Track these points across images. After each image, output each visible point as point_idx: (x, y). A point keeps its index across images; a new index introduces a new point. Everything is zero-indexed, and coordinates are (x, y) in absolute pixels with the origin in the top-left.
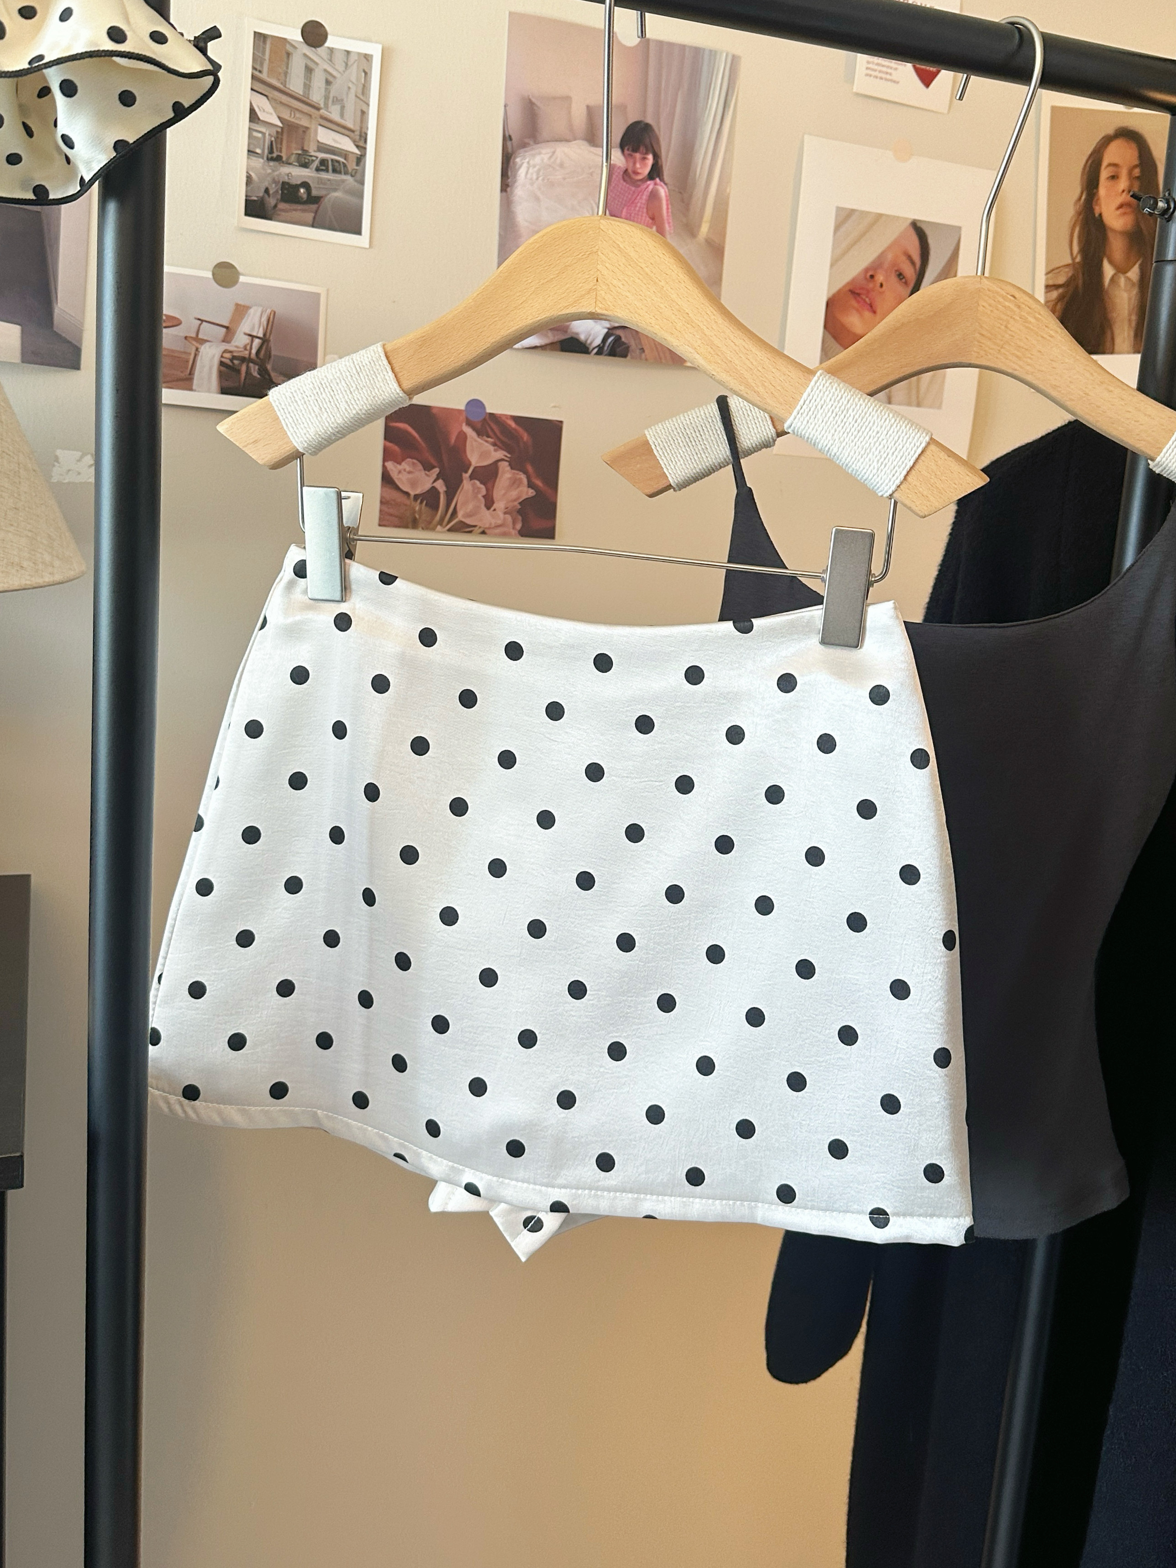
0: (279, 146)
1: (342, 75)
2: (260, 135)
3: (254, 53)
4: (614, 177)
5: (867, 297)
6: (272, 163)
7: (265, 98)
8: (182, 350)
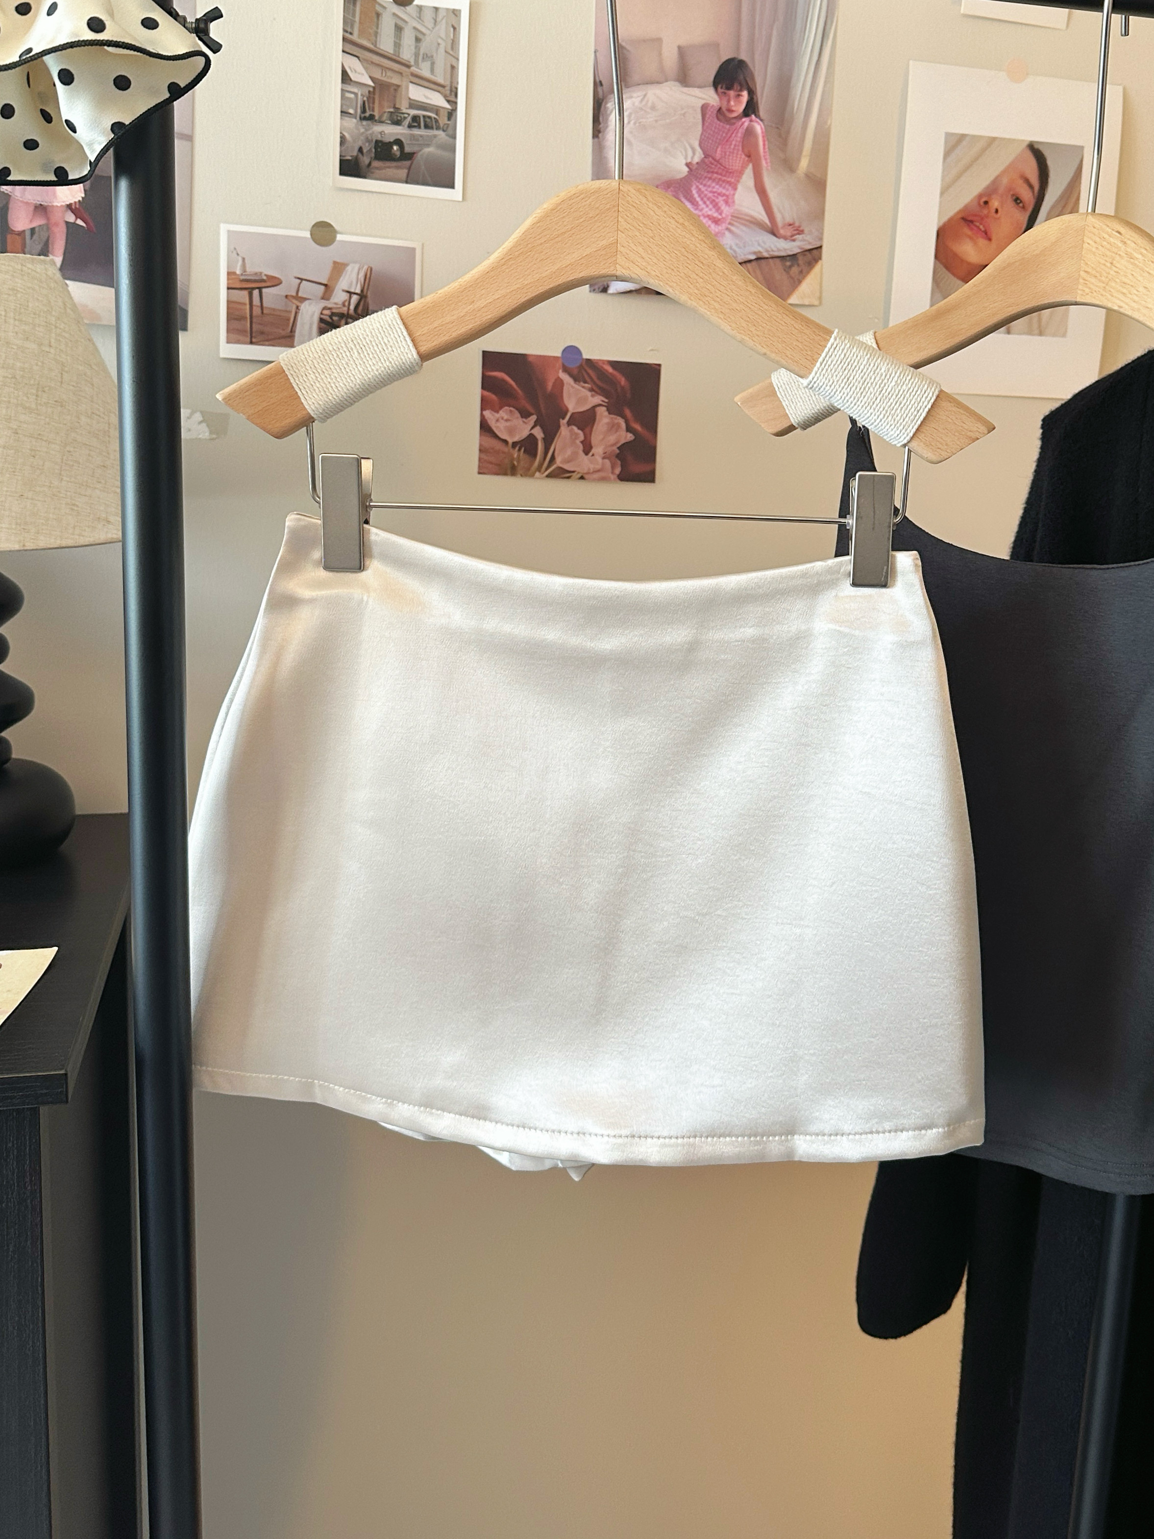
0: (371, 105)
1: (432, 31)
2: (352, 96)
3: (344, 16)
4: (708, 116)
5: (981, 224)
6: (365, 123)
7: (356, 58)
8: (283, 309)
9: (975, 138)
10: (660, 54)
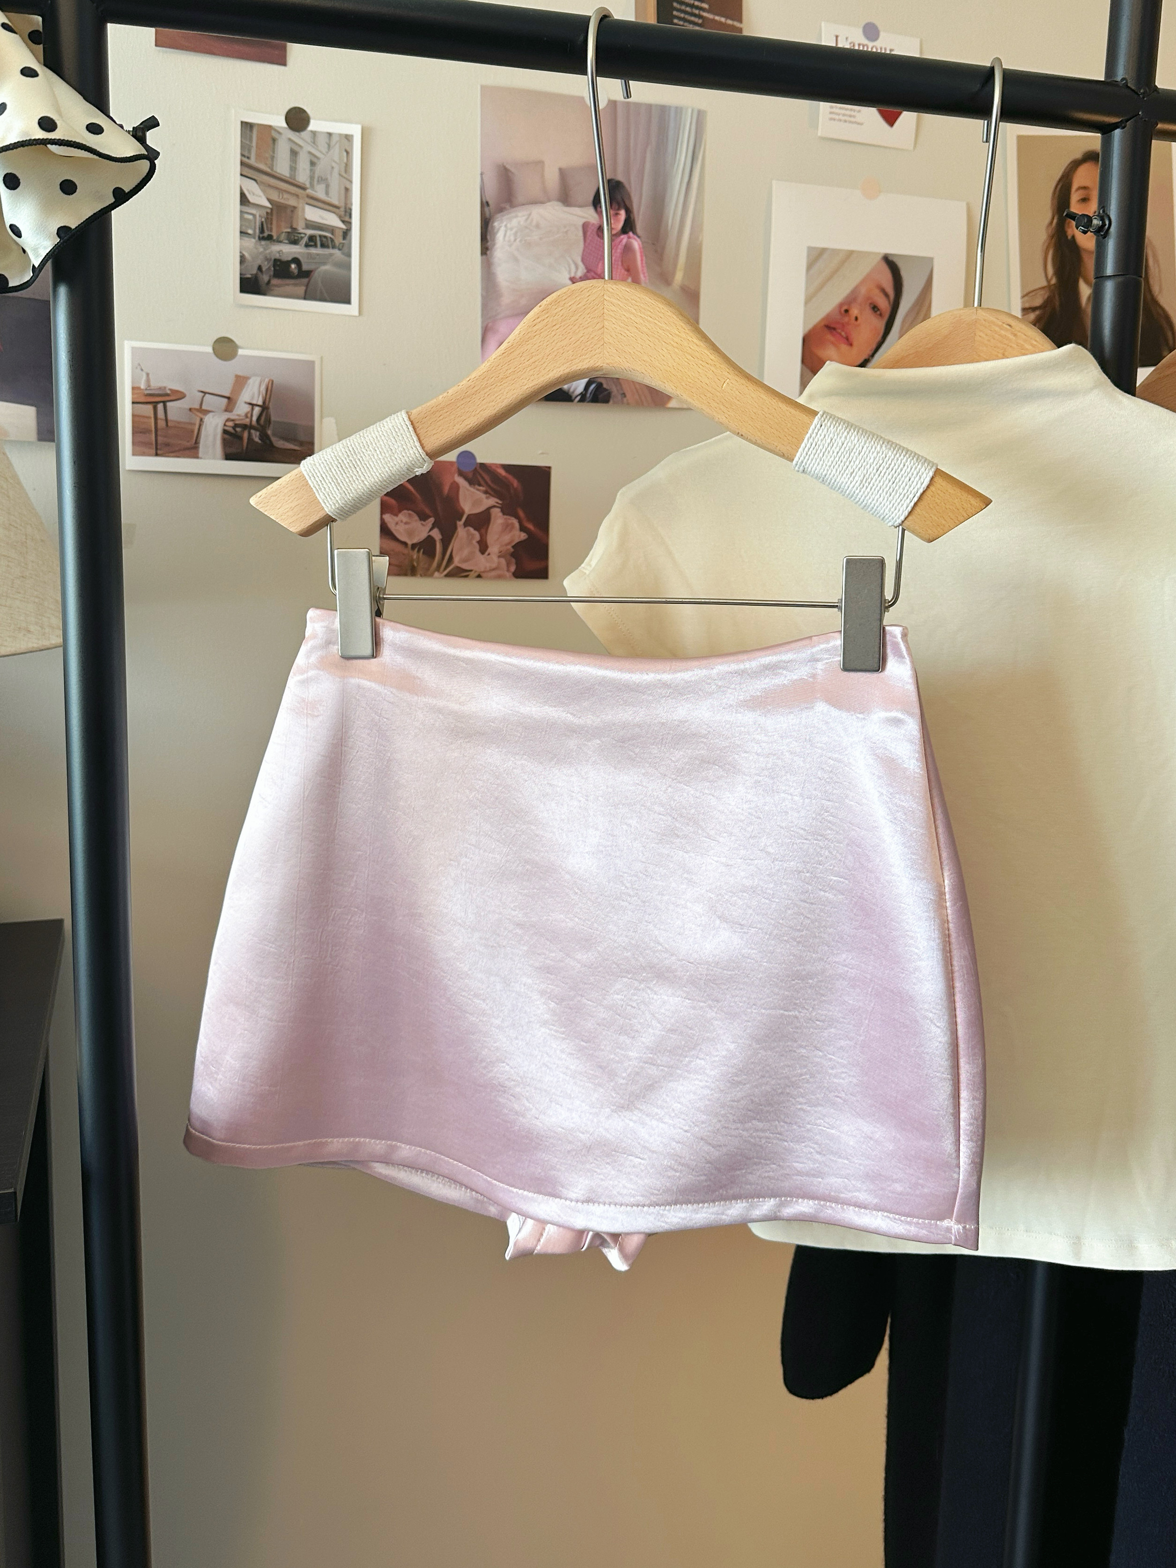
0: (269, 226)
1: (325, 156)
2: (250, 217)
3: (241, 141)
4: (589, 233)
5: (843, 331)
6: (263, 243)
7: (253, 181)
8: (187, 421)
9: (835, 252)
10: (543, 176)
